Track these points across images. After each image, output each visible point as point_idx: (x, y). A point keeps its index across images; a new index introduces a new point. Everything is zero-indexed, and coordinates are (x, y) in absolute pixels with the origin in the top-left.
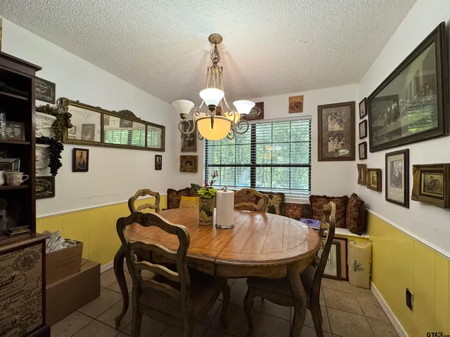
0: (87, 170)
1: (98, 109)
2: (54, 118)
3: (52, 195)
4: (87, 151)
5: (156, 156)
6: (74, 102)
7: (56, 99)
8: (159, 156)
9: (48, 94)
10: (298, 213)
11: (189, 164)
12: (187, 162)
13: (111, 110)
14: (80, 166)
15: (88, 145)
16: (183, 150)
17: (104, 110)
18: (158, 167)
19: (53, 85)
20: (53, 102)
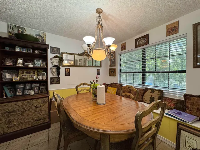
0: (69, 75)
1: (73, 54)
2: (58, 59)
3: (59, 83)
4: (70, 69)
5: (97, 69)
6: (65, 53)
7: (60, 53)
8: (99, 69)
9: (58, 52)
10: (172, 105)
11: (112, 72)
12: (112, 71)
13: (78, 53)
14: (67, 74)
15: (70, 67)
16: (110, 66)
17: (75, 54)
18: (98, 74)
19: (59, 49)
20: (59, 54)
